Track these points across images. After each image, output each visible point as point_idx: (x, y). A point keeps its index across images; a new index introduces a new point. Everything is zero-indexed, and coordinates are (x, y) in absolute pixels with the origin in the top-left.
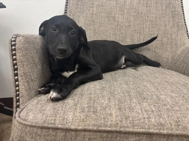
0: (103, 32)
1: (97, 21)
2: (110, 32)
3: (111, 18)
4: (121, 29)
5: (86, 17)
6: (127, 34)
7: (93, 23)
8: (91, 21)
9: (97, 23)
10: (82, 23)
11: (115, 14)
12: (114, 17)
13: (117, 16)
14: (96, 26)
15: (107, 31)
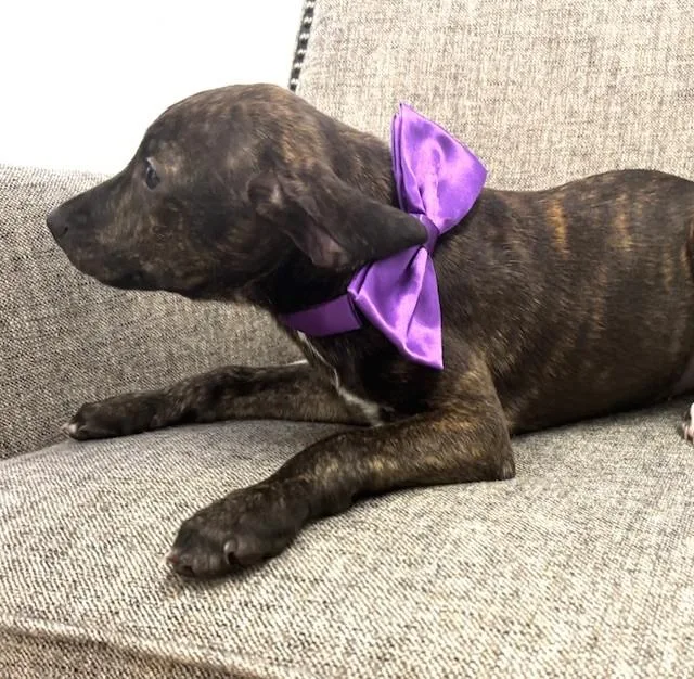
0: (507, 137)
1: (479, 70)
2: (555, 139)
3: (571, 48)
4: (631, 117)
5: (410, 52)
6: (662, 149)
7: (449, 87)
8: (438, 73)
9: (478, 82)
10: (382, 86)
11: (602, 17)
12: (593, 40)
13: (611, 31)
14: (468, 103)
15: (532, 135)
